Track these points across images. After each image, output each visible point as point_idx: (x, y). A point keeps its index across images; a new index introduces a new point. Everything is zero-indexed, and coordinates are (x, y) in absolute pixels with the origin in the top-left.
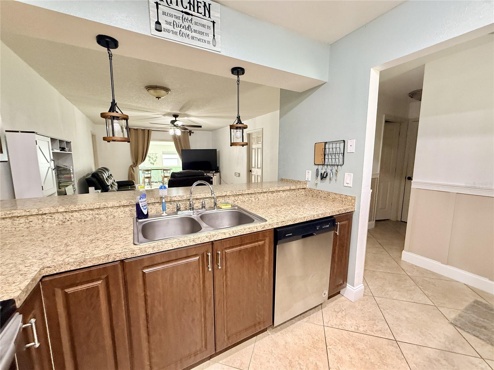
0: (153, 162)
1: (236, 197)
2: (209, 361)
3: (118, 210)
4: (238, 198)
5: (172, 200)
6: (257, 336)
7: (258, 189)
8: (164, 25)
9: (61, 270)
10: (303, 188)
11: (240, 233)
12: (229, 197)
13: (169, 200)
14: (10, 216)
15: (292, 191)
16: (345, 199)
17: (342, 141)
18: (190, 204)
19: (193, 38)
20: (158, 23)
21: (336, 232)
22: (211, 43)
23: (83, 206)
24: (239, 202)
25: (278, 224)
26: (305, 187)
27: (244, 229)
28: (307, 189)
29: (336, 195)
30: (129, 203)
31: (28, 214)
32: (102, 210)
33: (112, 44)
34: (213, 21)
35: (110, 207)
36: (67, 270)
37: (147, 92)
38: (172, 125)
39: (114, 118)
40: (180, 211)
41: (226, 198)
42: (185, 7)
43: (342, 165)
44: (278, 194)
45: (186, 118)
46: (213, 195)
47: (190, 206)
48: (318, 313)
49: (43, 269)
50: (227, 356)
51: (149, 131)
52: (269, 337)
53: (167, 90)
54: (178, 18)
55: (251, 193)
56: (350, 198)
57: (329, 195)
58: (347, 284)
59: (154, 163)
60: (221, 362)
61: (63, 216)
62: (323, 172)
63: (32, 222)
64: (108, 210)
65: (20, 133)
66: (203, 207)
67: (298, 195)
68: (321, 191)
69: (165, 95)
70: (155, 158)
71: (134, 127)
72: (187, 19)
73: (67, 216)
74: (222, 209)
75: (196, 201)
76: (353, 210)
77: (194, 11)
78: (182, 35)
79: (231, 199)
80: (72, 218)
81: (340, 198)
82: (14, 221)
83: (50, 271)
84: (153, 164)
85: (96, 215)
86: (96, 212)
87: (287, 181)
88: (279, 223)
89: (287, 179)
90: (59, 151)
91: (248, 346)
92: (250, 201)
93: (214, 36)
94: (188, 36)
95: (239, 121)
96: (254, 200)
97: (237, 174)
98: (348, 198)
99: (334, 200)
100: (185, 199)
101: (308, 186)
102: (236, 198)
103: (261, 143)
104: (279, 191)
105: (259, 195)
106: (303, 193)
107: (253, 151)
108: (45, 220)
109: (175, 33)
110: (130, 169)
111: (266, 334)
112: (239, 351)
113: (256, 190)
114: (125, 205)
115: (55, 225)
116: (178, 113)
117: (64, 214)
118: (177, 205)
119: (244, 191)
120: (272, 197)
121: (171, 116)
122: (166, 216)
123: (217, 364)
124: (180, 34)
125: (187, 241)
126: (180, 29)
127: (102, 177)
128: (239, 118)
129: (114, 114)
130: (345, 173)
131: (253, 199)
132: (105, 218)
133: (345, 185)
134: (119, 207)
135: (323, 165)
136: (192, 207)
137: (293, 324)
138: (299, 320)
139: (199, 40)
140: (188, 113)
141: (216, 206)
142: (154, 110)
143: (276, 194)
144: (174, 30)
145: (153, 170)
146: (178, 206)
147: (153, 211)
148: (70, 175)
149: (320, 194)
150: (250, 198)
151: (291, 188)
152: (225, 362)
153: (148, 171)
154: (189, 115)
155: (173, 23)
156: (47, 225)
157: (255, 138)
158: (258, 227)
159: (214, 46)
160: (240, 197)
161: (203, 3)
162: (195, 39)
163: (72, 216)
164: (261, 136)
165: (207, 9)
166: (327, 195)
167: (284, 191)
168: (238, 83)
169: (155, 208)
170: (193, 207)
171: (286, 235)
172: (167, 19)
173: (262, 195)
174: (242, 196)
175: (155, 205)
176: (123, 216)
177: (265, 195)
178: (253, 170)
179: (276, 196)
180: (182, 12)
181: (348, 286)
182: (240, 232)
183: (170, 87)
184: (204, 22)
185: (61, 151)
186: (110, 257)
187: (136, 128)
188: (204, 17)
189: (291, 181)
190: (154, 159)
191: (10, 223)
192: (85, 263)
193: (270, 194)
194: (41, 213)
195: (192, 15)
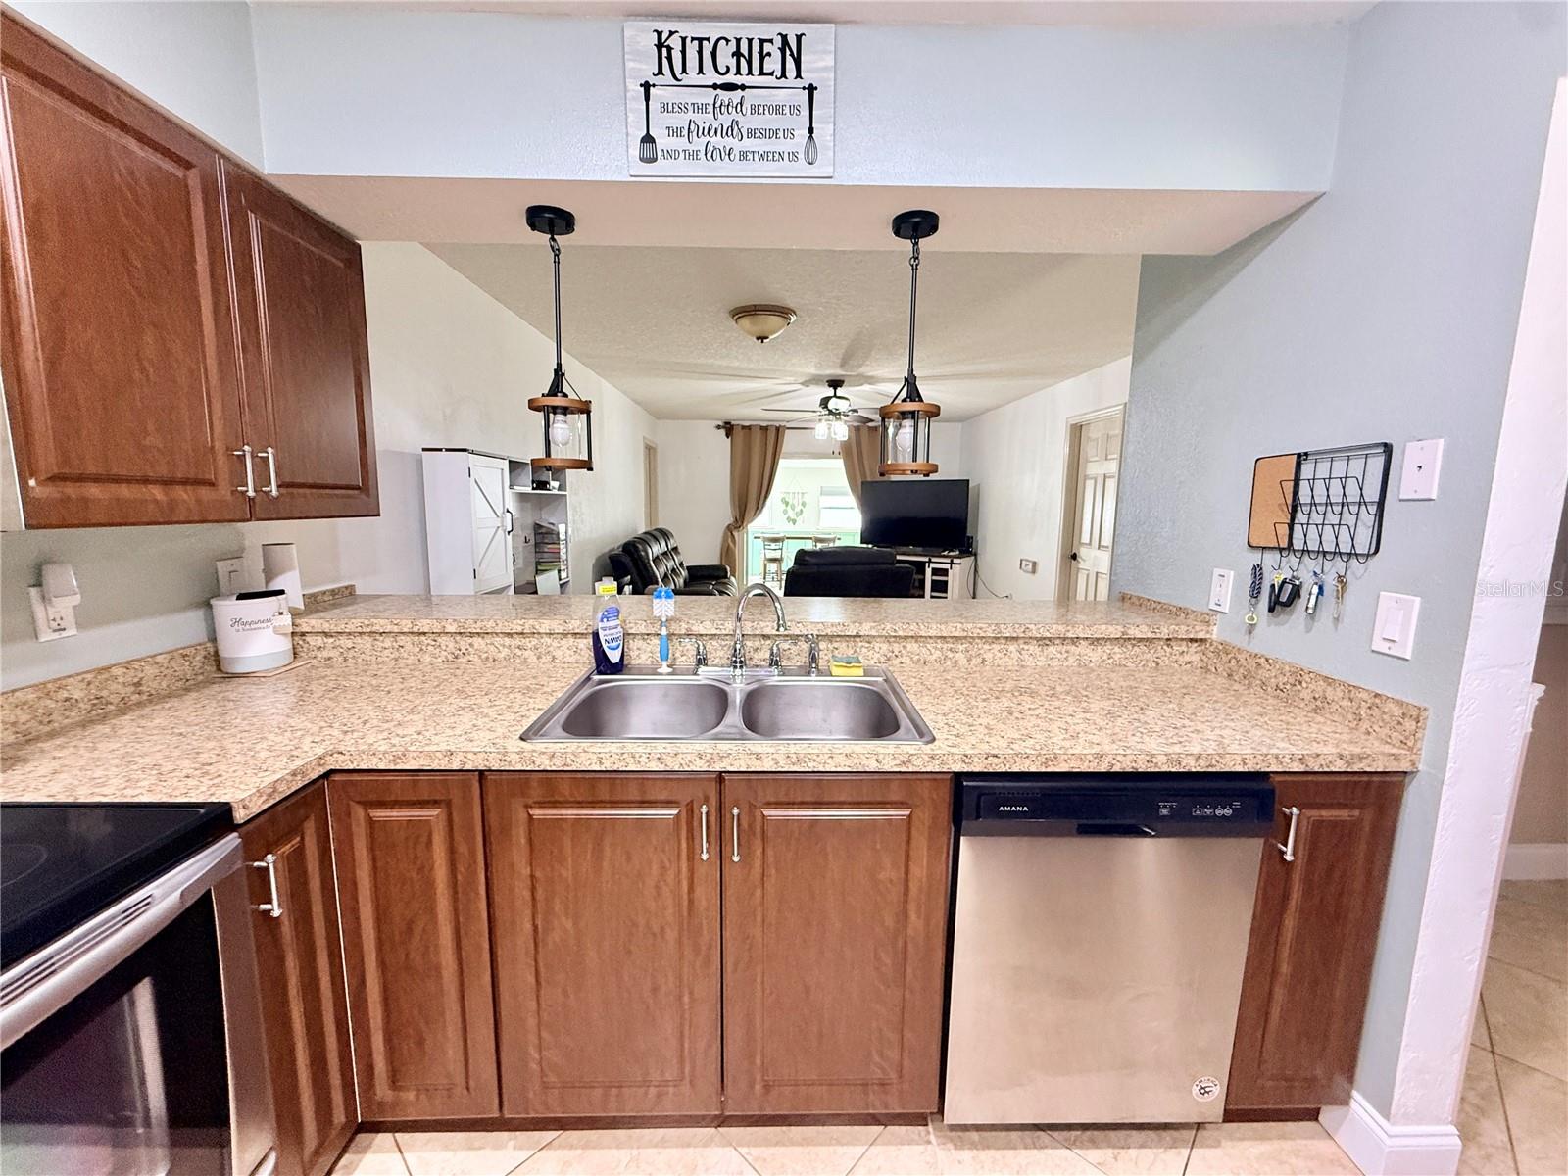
0: (793, 517)
1: (896, 645)
2: (714, 1129)
3: (563, 642)
4: (904, 647)
5: (691, 631)
6: (886, 1126)
7: (980, 625)
8: (663, 142)
9: (361, 764)
10: (1192, 636)
11: (815, 764)
12: (869, 642)
13: (683, 632)
14: (369, 630)
15: (1134, 645)
16: (1370, 708)
17: (1377, 445)
18: (735, 650)
19: (743, 155)
20: (648, 139)
21: (1284, 848)
22: (801, 156)
23: (491, 624)
24: (908, 661)
25: (967, 761)
26: (1201, 635)
27: (827, 756)
28: (1211, 645)
29: (1329, 684)
30: (586, 629)
31: (396, 629)
32: (528, 639)
33: (560, 223)
34: (811, 85)
35: (546, 634)
36: (371, 767)
37: (736, 326)
38: (823, 413)
39: (555, 409)
40: (706, 665)
41: (860, 644)
42: (723, 70)
43: (1368, 555)
44: (1067, 652)
45: (867, 387)
46: (782, 629)
47: (734, 655)
48: (1163, 1156)
49: (331, 755)
50: (767, 1143)
51: (778, 429)
52: (926, 1149)
53: (784, 312)
54: (700, 108)
55: (952, 637)
56: (1397, 711)
57: (1300, 683)
58: (1355, 1093)
59: (797, 520)
60: (744, 1150)
61: (456, 642)
62: (1277, 583)
63: (402, 647)
64: (542, 641)
65: (444, 453)
66: (774, 662)
67: (1165, 661)
68: (1267, 660)
69: (780, 329)
70: (800, 507)
71: (744, 420)
72: (729, 105)
73: (464, 643)
74: (832, 676)
75: (763, 642)
76: (1404, 766)
77: (750, 73)
78: (712, 156)
79: (877, 649)
80: (471, 649)
81: (1345, 703)
82: (377, 642)
83: (343, 763)
84: (794, 522)
85: (517, 650)
86: (518, 641)
87: (1140, 605)
88: (976, 760)
89: (1139, 598)
90: (529, 490)
91: (842, 1145)
92: (948, 663)
93: (811, 130)
94: (729, 154)
95: (914, 394)
96: (963, 661)
97: (1027, 565)
98: (1386, 710)
99: (1320, 704)
100: (727, 632)
101: (1215, 634)
102: (896, 647)
103: (1116, 456)
104: (1075, 641)
105: (987, 647)
106: (1195, 658)
107: (1090, 484)
108: (424, 647)
109: (692, 155)
110: (725, 534)
111: (920, 1134)
112: (808, 1144)
113: (970, 626)
114: (576, 631)
115: (440, 660)
116: (842, 376)
117: (458, 638)
118: (698, 648)
119: (922, 627)
120: (1042, 658)
121: (824, 385)
122: (669, 674)
123: (729, 1151)
124: (706, 154)
125: (640, 756)
126: (708, 139)
127: (643, 553)
128: (911, 382)
129: (558, 401)
130: (1382, 593)
131: (961, 657)
132: (535, 659)
133: (1383, 647)
134: (565, 635)
135: (1281, 550)
136: (738, 660)
137: (1035, 1147)
138: (1069, 1145)
139: (761, 157)
140: (867, 370)
141: (814, 666)
142: (775, 371)
143: (1060, 648)
144: (691, 148)
145: (788, 538)
146: (701, 651)
147: (644, 656)
148: (556, 546)
149: (1260, 672)
150: (950, 655)
151: (1130, 632)
152: (756, 1159)
153: (775, 540)
154: (872, 377)
155: (689, 129)
156: (427, 658)
157: (1097, 439)
158: (884, 758)
159: (810, 163)
160: (909, 646)
161: (778, 42)
162: (750, 156)
163: (471, 644)
164: (1118, 431)
165: (792, 55)
166: (1291, 681)
167: (1095, 641)
168: (912, 265)
169: (649, 649)
170: (742, 659)
171: (1001, 808)
172: (671, 120)
173: (996, 647)
174: (916, 641)
175: (648, 641)
176: (572, 659)
177: (1013, 647)
178: (1083, 552)
179: (1059, 655)
180: (715, 87)
181: (1360, 1104)
182: (814, 761)
183: (790, 303)
184: (780, 97)
185: (533, 489)
186: (453, 757)
187: (747, 424)
188: (782, 82)
189: (1154, 605)
190: (797, 509)
191: (369, 645)
192: (404, 761)
193: (1033, 648)
194: (415, 630)
195: (743, 87)
